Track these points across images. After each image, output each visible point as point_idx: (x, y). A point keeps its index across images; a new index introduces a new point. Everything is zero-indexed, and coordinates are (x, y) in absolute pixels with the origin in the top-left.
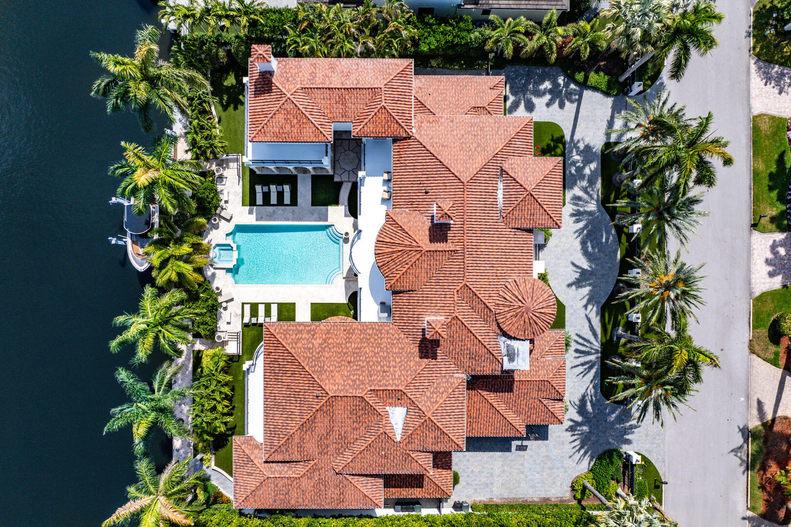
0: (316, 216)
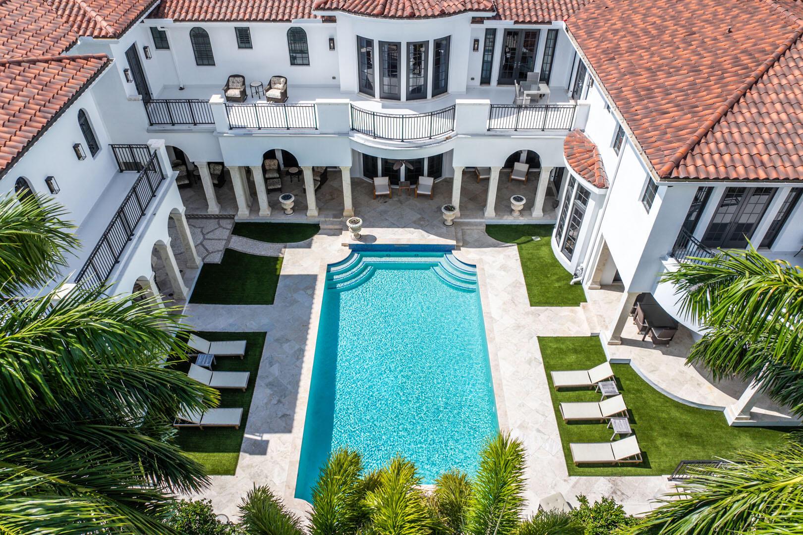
0: (299, 296)
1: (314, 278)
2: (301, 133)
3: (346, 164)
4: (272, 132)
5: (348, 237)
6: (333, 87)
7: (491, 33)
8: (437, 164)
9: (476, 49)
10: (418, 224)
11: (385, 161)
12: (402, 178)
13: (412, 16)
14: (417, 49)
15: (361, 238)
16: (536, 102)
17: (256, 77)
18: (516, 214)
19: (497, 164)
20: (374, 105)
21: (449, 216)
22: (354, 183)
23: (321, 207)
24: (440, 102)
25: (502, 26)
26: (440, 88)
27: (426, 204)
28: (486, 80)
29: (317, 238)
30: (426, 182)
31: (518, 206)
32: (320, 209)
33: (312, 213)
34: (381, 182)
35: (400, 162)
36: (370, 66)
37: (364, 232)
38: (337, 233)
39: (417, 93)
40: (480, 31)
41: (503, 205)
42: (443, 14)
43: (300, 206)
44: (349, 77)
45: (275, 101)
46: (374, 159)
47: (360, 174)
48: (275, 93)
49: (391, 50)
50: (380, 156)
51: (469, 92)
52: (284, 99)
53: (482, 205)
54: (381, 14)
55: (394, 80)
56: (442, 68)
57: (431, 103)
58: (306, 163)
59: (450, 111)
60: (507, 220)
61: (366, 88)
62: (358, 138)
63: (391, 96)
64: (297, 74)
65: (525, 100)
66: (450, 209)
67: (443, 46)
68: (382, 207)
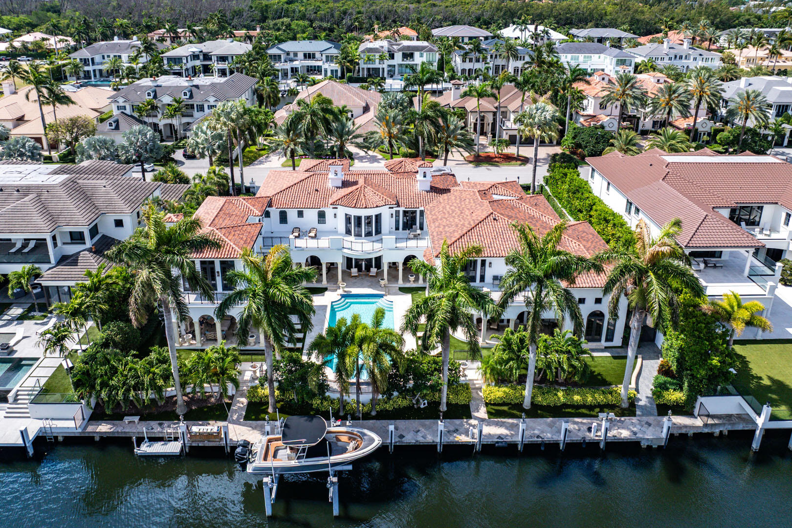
0: (320, 313)
1: (326, 306)
2: (323, 249)
3: (340, 262)
4: (312, 249)
5: (340, 291)
6: (335, 232)
7: (397, 212)
8: (378, 260)
9: (392, 217)
10: (369, 287)
11: (356, 260)
12: (364, 269)
13: (366, 207)
14: (369, 218)
15: (345, 291)
16: (416, 237)
17: (304, 228)
18: (412, 282)
19: (400, 261)
20: (352, 238)
21: (382, 283)
22: (343, 272)
23: (329, 279)
24: (378, 237)
25: (401, 209)
26: (378, 232)
27: (374, 279)
28: (397, 229)
29: (326, 293)
30: (374, 270)
31: (412, 279)
32: (328, 282)
33: (324, 283)
34: (354, 271)
35: (362, 260)
36: (350, 223)
37: (346, 289)
38: (336, 290)
39: (369, 234)
40: (393, 211)
41: (406, 279)
42: (377, 206)
43: (319, 281)
44: (342, 228)
45: (312, 237)
46: (351, 259)
47: (345, 268)
48: (312, 234)
49: (358, 219)
50: (354, 257)
51: (390, 233)
52: (315, 237)
53: (396, 278)
54: (354, 207)
55: (360, 229)
56: (379, 224)
57: (374, 237)
58: (324, 261)
59: (381, 241)
60: (408, 285)
61: (348, 232)
62: (345, 251)
63: (358, 235)
64: (321, 227)
65: (411, 236)
66: (383, 279)
67: (378, 217)
68: (355, 281)
